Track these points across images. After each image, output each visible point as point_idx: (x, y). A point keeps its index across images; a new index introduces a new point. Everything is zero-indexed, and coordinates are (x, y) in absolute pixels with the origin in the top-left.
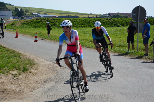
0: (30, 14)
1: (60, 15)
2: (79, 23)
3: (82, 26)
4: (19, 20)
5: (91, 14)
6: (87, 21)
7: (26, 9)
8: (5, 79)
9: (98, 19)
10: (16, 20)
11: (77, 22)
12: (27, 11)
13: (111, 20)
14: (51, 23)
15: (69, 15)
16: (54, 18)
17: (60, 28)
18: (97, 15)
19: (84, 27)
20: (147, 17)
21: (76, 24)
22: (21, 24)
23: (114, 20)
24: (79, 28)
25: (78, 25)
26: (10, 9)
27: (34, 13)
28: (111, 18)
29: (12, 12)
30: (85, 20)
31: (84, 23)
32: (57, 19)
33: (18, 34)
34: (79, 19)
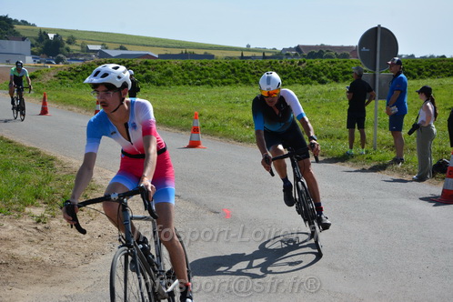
0: (79, 48)
1: (163, 53)
2: (217, 74)
3: (224, 80)
4: (49, 66)
5: (248, 49)
6: (238, 68)
7: (69, 34)
8: (12, 231)
9: (268, 61)
10: (42, 64)
11: (210, 71)
12: (71, 41)
13: (303, 65)
14: (139, 74)
15: (188, 50)
16: (145, 60)
17: (162, 87)
18: (264, 51)
19: (229, 83)
20: (401, 56)
21: (207, 76)
22: (55, 76)
23: (311, 66)
24: (216, 89)
25: (212, 79)
26: (26, 35)
27: (91, 47)
28: (302, 60)
29: (29, 43)
30: (233, 64)
31: (229, 73)
32: (155, 61)
33: (48, 104)
34: (217, 63)
